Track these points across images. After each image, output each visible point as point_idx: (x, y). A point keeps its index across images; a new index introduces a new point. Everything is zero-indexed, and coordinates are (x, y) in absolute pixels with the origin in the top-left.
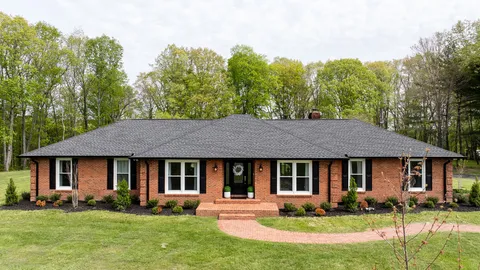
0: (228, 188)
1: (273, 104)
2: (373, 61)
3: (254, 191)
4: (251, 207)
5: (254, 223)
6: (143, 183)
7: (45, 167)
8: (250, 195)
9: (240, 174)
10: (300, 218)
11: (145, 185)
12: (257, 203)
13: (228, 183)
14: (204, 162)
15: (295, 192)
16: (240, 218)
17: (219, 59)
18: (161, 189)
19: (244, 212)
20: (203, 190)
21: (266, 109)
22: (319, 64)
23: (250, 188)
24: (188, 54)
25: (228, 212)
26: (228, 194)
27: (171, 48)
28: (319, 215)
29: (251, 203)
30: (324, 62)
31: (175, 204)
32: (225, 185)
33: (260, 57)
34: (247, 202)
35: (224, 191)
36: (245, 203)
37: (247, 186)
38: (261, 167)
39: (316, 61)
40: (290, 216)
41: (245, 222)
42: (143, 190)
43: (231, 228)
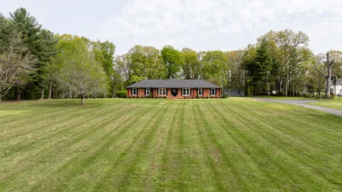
1: (182, 70)
7: (130, 90)
9: (175, 91)
11: (154, 94)
13: (172, 93)
14: (167, 89)
15: (186, 95)
18: (158, 94)
20: (167, 95)
21: (179, 74)
22: (204, 52)
24: (143, 48)
26: (172, 96)
30: (206, 51)
31: (161, 97)
36: (176, 97)
37: (176, 94)
38: (179, 90)
39: (202, 51)
40: (185, 99)
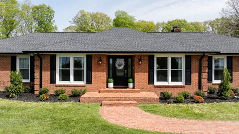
0: (111, 80)
2: (193, 22)
3: (134, 82)
4: (132, 95)
5: (136, 109)
6: (37, 75)
8: (131, 85)
9: (121, 68)
10: (181, 105)
11: (39, 77)
12: (137, 92)
13: (111, 75)
15: (170, 83)
16: (122, 105)
17: (108, 19)
18: (53, 80)
19: (126, 99)
20: (89, 81)
23: (131, 80)
24: (91, 15)
25: (110, 99)
26: (111, 85)
27: (81, 12)
28: (198, 102)
29: (132, 92)
31: (63, 92)
32: (108, 77)
33: (131, 18)
34: (128, 92)
35: (108, 82)
36: (126, 92)
37: (128, 78)
38: (140, 60)
40: (169, 103)
41: (127, 108)
42: (37, 81)
43: (112, 116)
